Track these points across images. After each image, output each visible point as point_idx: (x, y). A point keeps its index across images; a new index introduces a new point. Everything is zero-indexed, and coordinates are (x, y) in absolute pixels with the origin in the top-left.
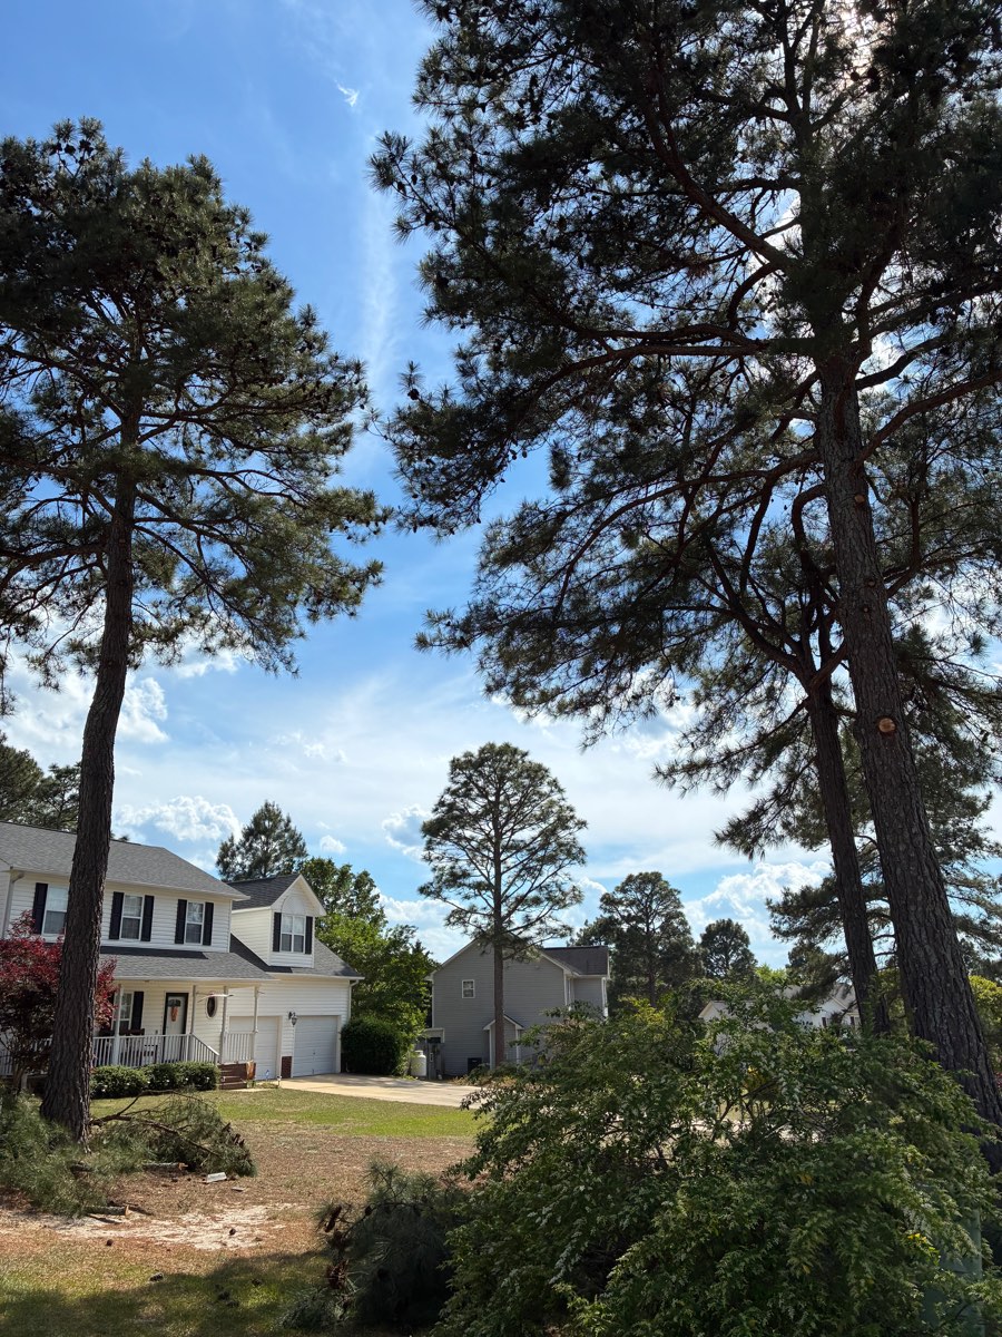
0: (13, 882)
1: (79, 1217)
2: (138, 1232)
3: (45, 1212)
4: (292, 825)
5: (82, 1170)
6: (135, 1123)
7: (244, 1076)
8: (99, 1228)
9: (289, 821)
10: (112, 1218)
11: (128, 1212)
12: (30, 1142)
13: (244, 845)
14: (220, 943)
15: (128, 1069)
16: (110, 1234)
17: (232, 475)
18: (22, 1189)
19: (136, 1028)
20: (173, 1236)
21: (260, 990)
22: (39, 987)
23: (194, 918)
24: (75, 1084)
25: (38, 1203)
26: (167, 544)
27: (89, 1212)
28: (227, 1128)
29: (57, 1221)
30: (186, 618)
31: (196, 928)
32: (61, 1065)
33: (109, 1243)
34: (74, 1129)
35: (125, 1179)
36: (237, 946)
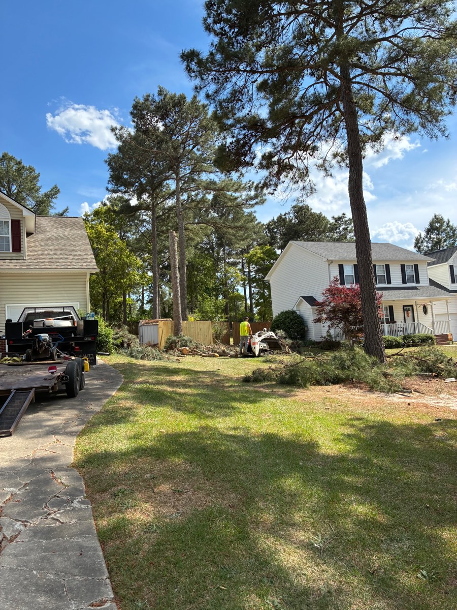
0: (329, 265)
1: (391, 393)
2: (420, 401)
3: (376, 391)
4: (451, 224)
5: (388, 375)
6: (406, 357)
7: (447, 339)
8: (401, 398)
9: (449, 222)
10: (406, 394)
11: (413, 392)
12: (364, 364)
13: (427, 237)
14: (424, 282)
15: (394, 337)
16: (408, 401)
17: (395, 36)
18: (365, 382)
19: (392, 320)
20: (438, 403)
21: (448, 301)
22: (350, 305)
23: (410, 272)
24: (377, 341)
25: (373, 387)
26: (368, 86)
27: (395, 392)
28: (451, 359)
29: (382, 394)
30: (383, 124)
31: (411, 276)
32: (370, 334)
33: (409, 404)
34: (380, 359)
35: (408, 379)
36: (432, 282)
